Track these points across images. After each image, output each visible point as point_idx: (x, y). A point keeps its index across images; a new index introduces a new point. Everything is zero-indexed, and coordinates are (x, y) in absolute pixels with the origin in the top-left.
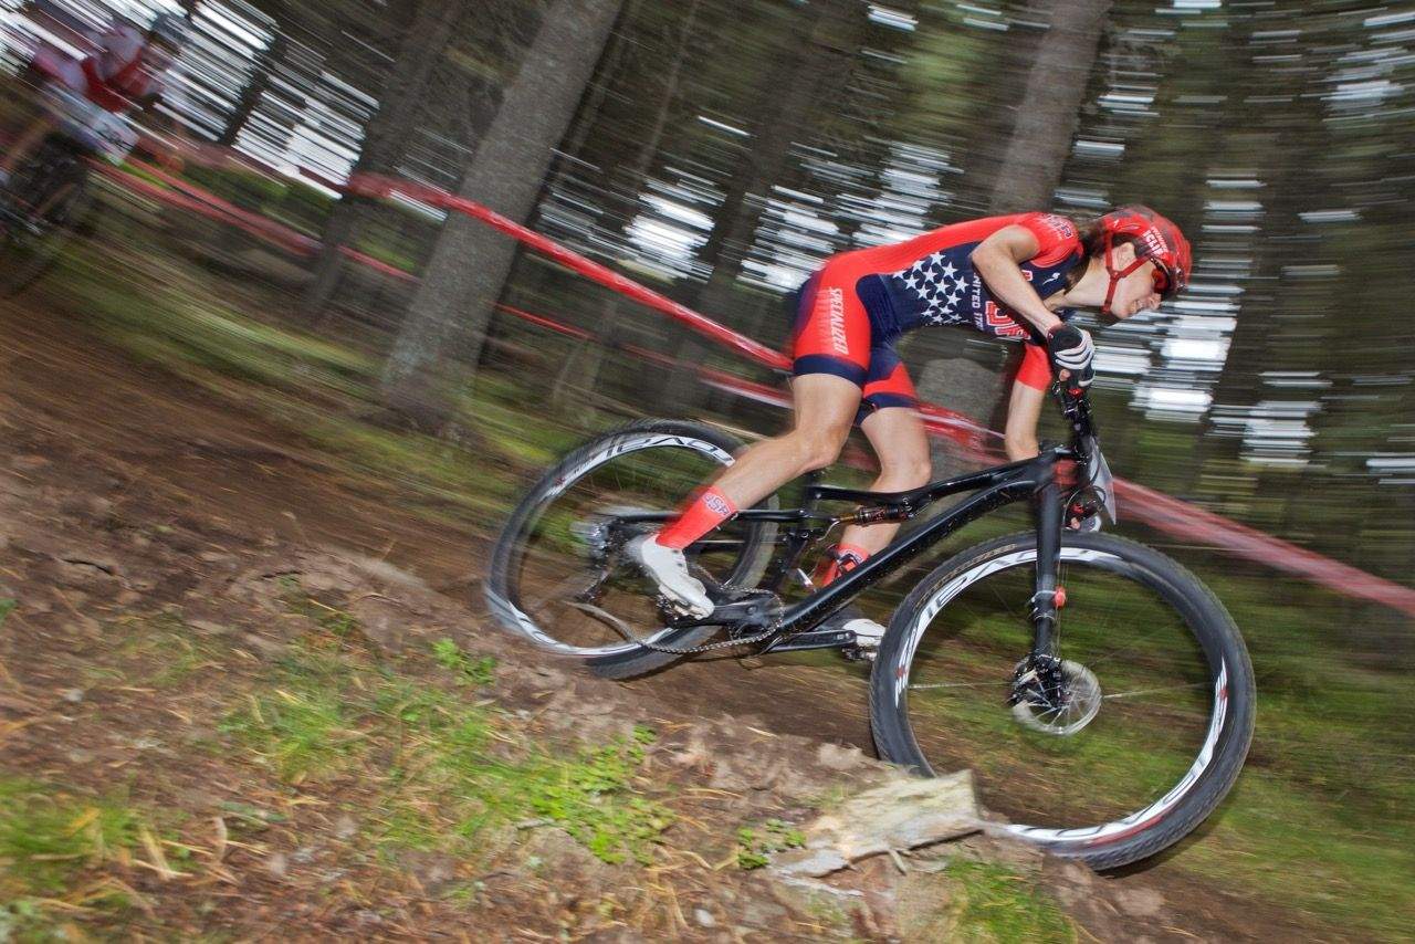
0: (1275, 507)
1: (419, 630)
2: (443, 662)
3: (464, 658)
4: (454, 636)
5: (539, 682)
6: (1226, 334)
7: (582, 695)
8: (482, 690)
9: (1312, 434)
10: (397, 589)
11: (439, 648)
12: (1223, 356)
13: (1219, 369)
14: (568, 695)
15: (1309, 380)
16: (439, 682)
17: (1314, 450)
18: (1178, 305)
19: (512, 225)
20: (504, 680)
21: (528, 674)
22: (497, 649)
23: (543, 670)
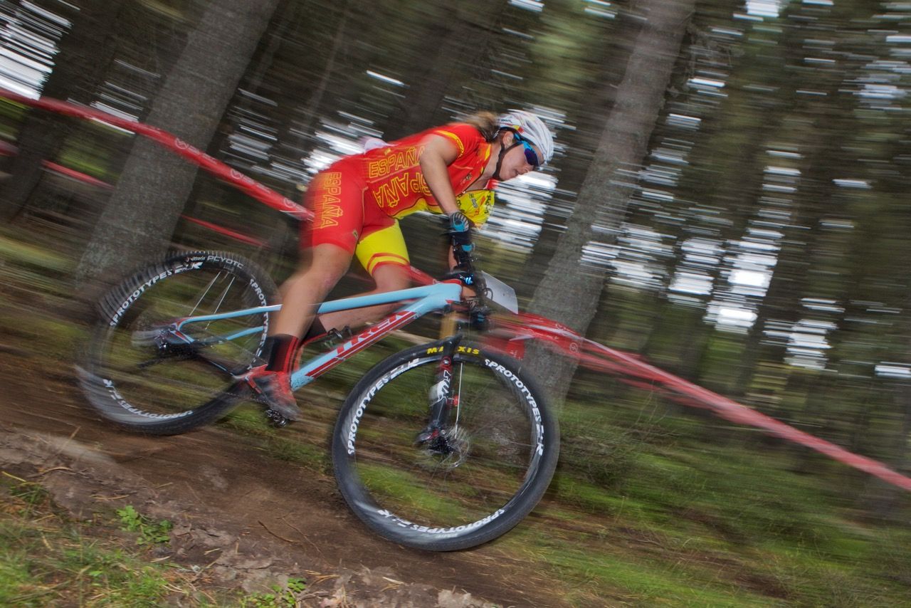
0: (799, 399)
1: (104, 498)
2: (126, 525)
3: (143, 521)
4: (136, 504)
5: (209, 542)
6: (770, 267)
7: (246, 553)
8: (159, 549)
9: (828, 347)
10: (84, 464)
11: (122, 513)
12: (767, 285)
13: (763, 295)
14: (234, 553)
15: (829, 306)
16: (122, 542)
17: (831, 358)
18: (742, 244)
19: (195, 152)
20: (178, 539)
21: (199, 535)
22: (173, 514)
23: (212, 531)
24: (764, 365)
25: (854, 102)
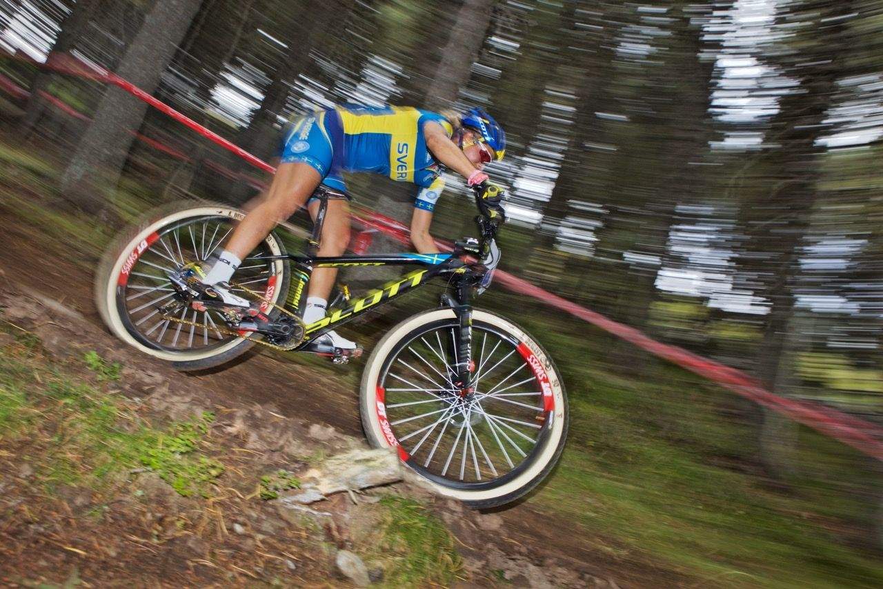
0: (574, 279)
1: (76, 345)
2: (90, 365)
3: (103, 363)
4: (98, 350)
5: (147, 380)
6: (552, 180)
7: (173, 391)
8: (113, 385)
9: (595, 239)
10: (64, 319)
11: (88, 357)
12: (550, 193)
13: (548, 201)
14: (165, 390)
15: (596, 208)
16: (87, 377)
17: (597, 248)
18: (525, 159)
19: (146, 95)
20: (126, 377)
21: (140, 375)
22: (123, 359)
23: (150, 373)
24: (538, 250)
25: (613, 56)
